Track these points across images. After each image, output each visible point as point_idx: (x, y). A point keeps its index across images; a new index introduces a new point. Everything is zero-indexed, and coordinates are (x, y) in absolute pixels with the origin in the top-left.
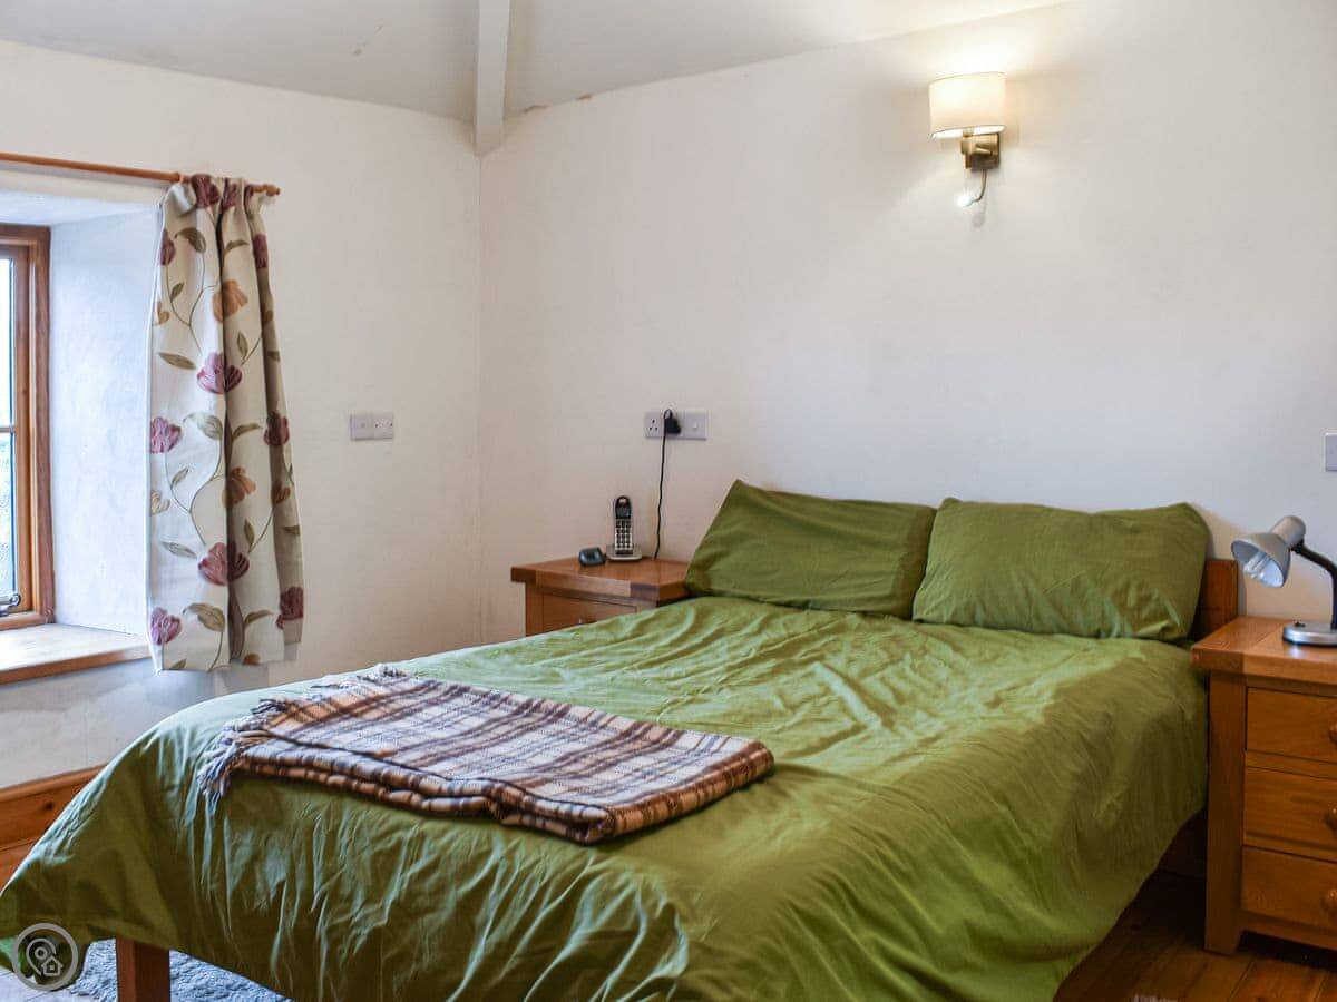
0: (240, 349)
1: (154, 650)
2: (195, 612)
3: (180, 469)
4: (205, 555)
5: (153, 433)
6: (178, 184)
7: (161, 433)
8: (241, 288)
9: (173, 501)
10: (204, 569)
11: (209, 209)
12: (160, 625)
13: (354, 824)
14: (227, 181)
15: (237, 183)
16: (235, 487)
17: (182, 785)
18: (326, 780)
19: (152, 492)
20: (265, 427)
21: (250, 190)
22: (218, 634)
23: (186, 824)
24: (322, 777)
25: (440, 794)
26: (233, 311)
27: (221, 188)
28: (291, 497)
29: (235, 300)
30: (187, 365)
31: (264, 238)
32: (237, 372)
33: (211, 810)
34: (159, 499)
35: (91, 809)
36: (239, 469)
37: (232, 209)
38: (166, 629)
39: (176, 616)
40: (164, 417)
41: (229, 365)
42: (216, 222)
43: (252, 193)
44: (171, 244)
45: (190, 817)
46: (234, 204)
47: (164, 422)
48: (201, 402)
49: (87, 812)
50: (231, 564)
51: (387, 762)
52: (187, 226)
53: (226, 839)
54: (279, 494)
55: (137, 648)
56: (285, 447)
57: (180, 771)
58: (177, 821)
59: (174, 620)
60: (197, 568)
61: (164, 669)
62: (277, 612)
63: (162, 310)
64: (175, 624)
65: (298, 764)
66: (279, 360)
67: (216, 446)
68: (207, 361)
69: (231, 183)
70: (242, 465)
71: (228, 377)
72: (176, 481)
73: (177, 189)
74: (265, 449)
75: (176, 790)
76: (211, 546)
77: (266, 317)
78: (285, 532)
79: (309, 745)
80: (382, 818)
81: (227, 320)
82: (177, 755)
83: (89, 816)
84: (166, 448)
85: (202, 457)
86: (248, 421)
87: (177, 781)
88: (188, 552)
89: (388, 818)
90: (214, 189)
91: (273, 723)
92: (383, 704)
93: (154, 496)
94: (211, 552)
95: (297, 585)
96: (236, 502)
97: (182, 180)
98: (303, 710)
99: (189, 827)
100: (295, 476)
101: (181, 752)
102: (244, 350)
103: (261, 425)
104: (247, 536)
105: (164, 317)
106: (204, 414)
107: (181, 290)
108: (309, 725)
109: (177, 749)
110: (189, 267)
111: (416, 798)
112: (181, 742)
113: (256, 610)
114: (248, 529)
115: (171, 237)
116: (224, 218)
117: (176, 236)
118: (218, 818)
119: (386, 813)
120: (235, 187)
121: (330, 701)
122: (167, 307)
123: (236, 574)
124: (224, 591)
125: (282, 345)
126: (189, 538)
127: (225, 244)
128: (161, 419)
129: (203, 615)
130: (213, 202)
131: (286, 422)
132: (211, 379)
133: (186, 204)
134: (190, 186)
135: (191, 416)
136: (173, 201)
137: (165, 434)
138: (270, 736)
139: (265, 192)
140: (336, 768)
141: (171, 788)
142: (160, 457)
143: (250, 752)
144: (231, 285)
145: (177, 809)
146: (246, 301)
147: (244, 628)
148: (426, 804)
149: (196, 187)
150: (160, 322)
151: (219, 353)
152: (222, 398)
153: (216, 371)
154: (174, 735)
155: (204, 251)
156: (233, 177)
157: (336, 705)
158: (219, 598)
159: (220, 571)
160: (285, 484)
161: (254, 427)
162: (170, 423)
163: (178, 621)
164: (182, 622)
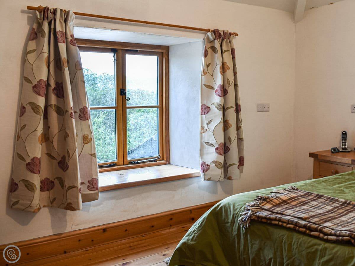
0: (228, 83)
1: (202, 174)
2: (214, 163)
3: (210, 120)
4: (218, 146)
5: (202, 109)
6: (210, 32)
7: (204, 109)
8: (228, 64)
9: (208, 129)
10: (217, 150)
11: (218, 40)
12: (204, 167)
13: (298, 242)
14: (224, 31)
15: (226, 32)
16: (226, 125)
17: (231, 222)
18: (286, 226)
19: (201, 126)
20: (235, 107)
21: (230, 34)
22: (220, 170)
23: (234, 235)
24: (285, 225)
25: (331, 234)
26: (226, 72)
27: (222, 34)
28: (241, 129)
29: (226, 68)
30: (212, 88)
31: (234, 49)
32: (227, 90)
33: (243, 231)
34: (203, 129)
35: (201, 227)
36: (227, 120)
37: (225, 40)
38: (206, 168)
39: (208, 164)
40: (205, 104)
41: (224, 88)
42: (220, 43)
43: (231, 35)
44: (207, 51)
45: (235, 233)
46: (226, 39)
47: (205, 105)
48: (217, 99)
49: (200, 228)
50: (224, 149)
51: (307, 221)
52: (212, 46)
53: (249, 241)
54: (238, 128)
55: (196, 173)
56: (240, 113)
57: (231, 217)
58: (230, 233)
59: (208, 165)
60: (215, 150)
61: (205, 180)
62: (238, 164)
63: (205, 71)
64: (208, 167)
65: (275, 219)
66: (238, 87)
67: (220, 113)
68: (218, 87)
69: (225, 32)
70: (228, 119)
71: (224, 92)
72: (209, 123)
73: (209, 34)
74: (234, 114)
75: (229, 224)
76: (219, 143)
77: (235, 73)
78: (240, 140)
79: (277, 213)
80: (309, 241)
81: (224, 74)
82: (229, 213)
83: (201, 229)
84: (206, 113)
85: (217, 117)
86: (230, 106)
87: (230, 221)
88: (212, 145)
89: (311, 240)
90: (220, 34)
91: (262, 204)
92: (296, 200)
93: (202, 128)
94: (219, 145)
95: (242, 156)
96: (226, 130)
97: (210, 31)
98: (271, 200)
99: (235, 236)
100: (242, 123)
101: (230, 211)
102: (229, 84)
103: (234, 107)
104: (229, 141)
105: (205, 73)
106: (217, 103)
107: (210, 65)
108: (275, 206)
109: (229, 210)
110: (213, 58)
111: (321, 235)
112: (230, 208)
113: (232, 163)
114: (229, 138)
115: (207, 49)
116: (222, 43)
117: (208, 49)
118: (246, 235)
119: (310, 239)
120: (226, 33)
121: (279, 197)
122: (206, 70)
123: (226, 152)
124: (223, 157)
125: (239, 83)
126: (213, 141)
127: (223, 51)
128: (204, 104)
129: (217, 164)
130: (220, 38)
131: (240, 106)
132: (219, 92)
133: (211, 38)
134: (213, 33)
135: (213, 104)
136: (208, 38)
137: (205, 109)
138: (263, 209)
139: (234, 35)
140: (290, 222)
141: (228, 223)
142: (204, 116)
143: (257, 214)
144: (225, 64)
145: (230, 230)
146: (229, 69)
147: (228, 168)
148: (326, 237)
149: (215, 33)
150: (204, 75)
151: (222, 85)
152: (223, 98)
153: (221, 90)
154: (227, 206)
155: (217, 53)
156: (225, 30)
157: (282, 200)
158: (221, 159)
159: (222, 151)
160: (240, 125)
161: (232, 107)
162: (207, 106)
163: (209, 165)
164: (210, 166)
